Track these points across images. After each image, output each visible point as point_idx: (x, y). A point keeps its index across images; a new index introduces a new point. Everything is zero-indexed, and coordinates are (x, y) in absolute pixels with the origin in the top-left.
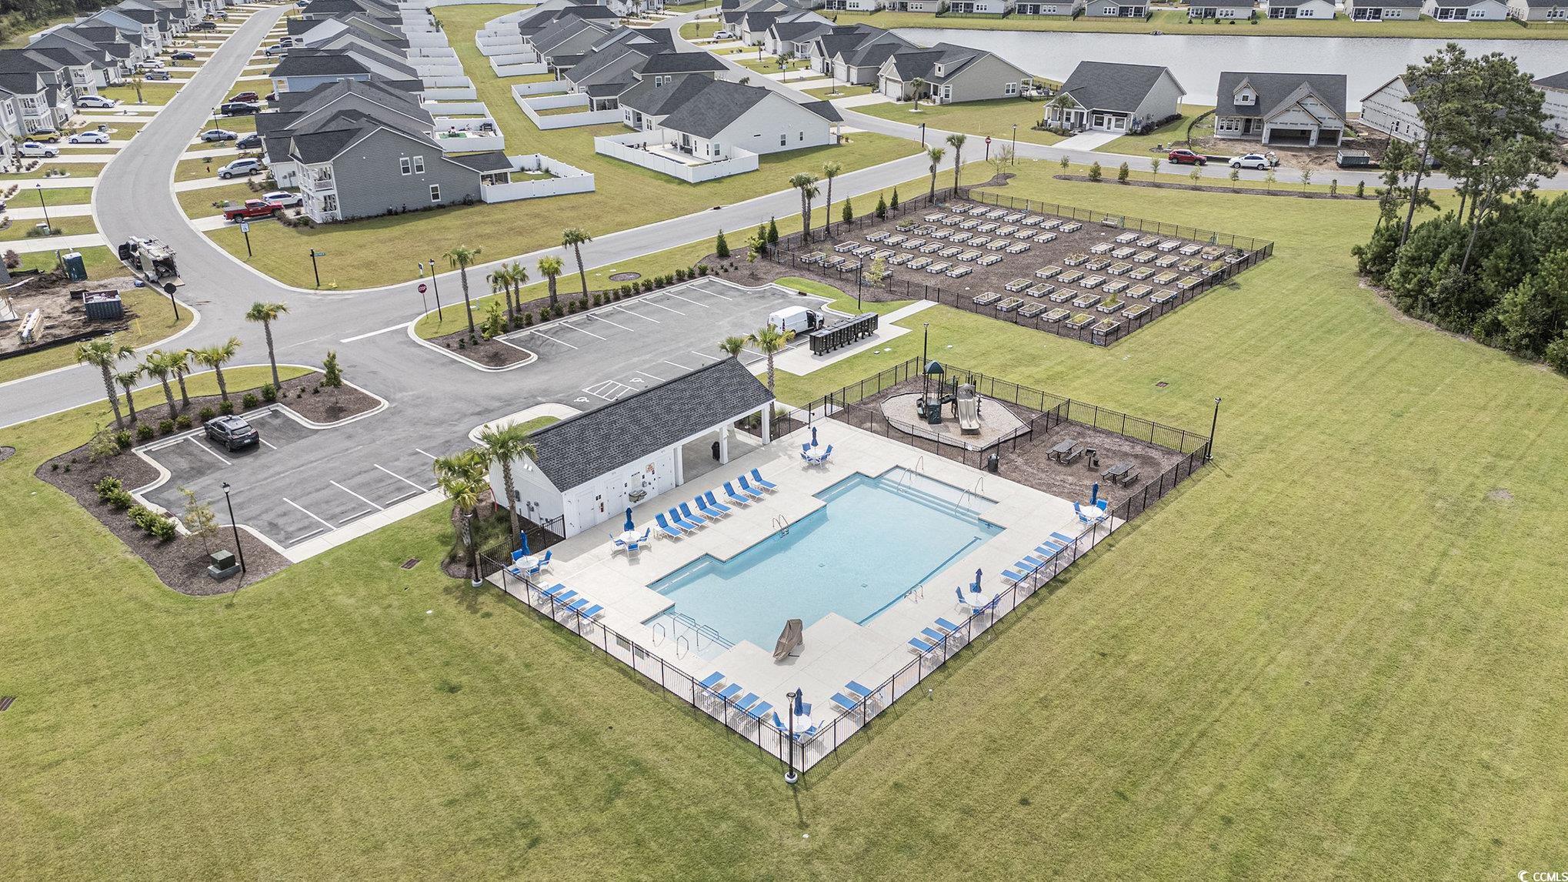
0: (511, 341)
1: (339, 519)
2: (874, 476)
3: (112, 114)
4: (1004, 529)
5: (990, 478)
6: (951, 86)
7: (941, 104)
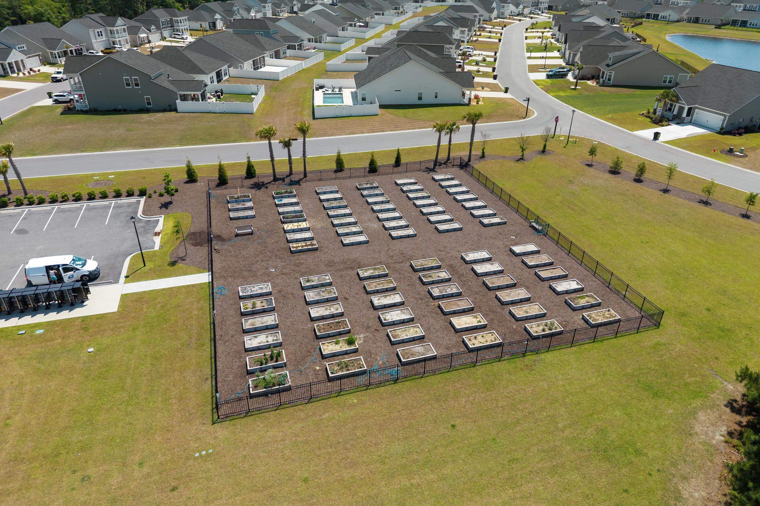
6: (613, 72)
7: (603, 85)
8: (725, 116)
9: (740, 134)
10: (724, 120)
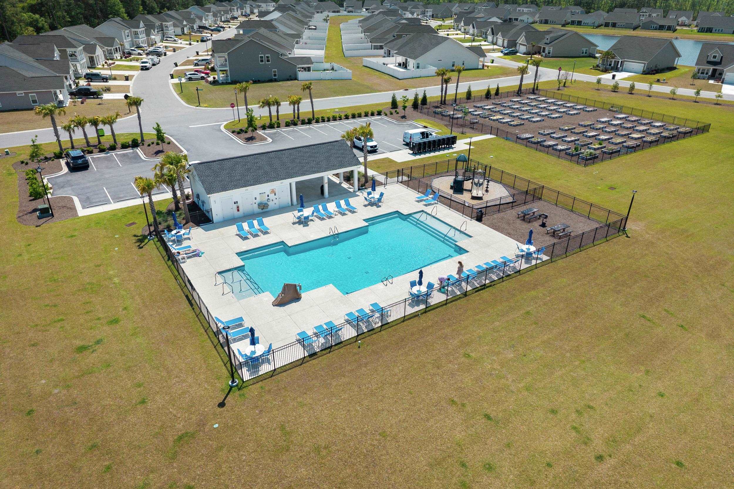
0: (264, 133)
1: (118, 199)
2: (405, 214)
3: (176, 43)
4: (468, 252)
5: (475, 223)
6: (551, 48)
7: (546, 57)
8: (645, 64)
9: (654, 74)
10: (645, 66)
